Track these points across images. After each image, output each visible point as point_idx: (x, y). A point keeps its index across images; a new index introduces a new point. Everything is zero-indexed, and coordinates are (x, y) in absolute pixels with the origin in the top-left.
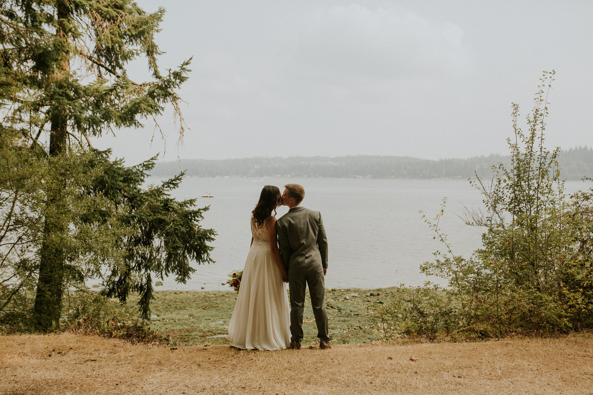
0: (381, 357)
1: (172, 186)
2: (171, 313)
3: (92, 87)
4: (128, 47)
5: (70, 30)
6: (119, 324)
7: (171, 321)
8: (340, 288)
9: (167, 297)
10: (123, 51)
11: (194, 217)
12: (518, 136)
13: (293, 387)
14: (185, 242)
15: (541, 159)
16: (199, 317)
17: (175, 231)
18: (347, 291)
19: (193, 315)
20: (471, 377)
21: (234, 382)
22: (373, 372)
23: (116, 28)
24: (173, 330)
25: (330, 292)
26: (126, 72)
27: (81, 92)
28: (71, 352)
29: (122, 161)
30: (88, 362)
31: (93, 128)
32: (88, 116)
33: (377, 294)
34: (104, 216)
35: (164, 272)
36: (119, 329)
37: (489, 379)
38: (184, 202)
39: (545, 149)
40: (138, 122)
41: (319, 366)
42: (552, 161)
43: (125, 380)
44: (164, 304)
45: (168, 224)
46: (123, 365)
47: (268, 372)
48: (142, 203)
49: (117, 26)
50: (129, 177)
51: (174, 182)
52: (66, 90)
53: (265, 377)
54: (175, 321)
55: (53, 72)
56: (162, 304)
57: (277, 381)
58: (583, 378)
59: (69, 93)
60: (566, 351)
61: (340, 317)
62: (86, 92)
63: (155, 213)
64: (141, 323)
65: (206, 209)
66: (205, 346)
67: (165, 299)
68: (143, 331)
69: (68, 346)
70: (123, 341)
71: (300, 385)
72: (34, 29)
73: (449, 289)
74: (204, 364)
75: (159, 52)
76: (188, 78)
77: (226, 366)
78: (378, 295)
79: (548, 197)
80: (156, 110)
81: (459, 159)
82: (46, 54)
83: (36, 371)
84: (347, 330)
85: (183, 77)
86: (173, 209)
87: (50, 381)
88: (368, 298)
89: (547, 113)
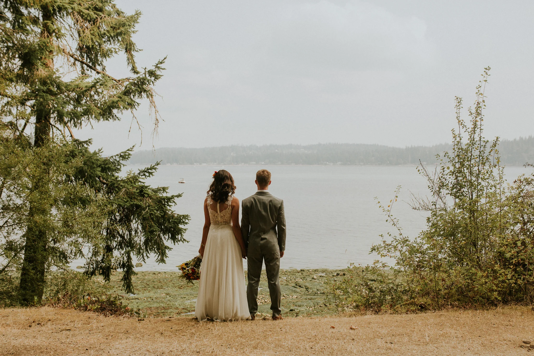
0: (325, 327)
1: (147, 174)
2: (149, 292)
3: (74, 83)
4: (107, 46)
5: (54, 31)
6: (94, 299)
7: (149, 300)
8: (308, 269)
9: (146, 277)
10: (103, 49)
11: (167, 202)
12: (461, 127)
13: (242, 351)
14: (160, 225)
15: (480, 147)
16: (175, 295)
17: (151, 216)
18: (315, 271)
19: (169, 294)
20: (402, 343)
21: (190, 347)
22: (315, 339)
23: (96, 29)
24: (151, 308)
25: (298, 272)
26: (106, 68)
27: (63, 88)
28: (49, 323)
29: (100, 152)
30: (63, 332)
31: (74, 121)
32: (70, 110)
33: (342, 274)
34: (84, 202)
35: (145, 255)
36: (94, 303)
37: (417, 345)
38: (158, 188)
39: (484, 138)
40: (115, 116)
41: (268, 334)
42: (492, 150)
43: (94, 346)
44: (143, 284)
45: (144, 209)
46: (94, 334)
47: (222, 339)
48: (120, 189)
49: (97, 28)
50: (107, 166)
51: (150, 171)
52: (49, 86)
53: (218, 343)
54: (153, 300)
55: (38, 70)
56: (141, 284)
57: (228, 346)
58: (501, 344)
59: (52, 89)
60: (492, 321)
61: (307, 295)
62: (68, 87)
63: (132, 199)
64: (114, 298)
65: (179, 196)
66: (170, 318)
67: (144, 279)
68: (115, 305)
69: (47, 318)
70: (97, 313)
71: (248, 350)
72: (21, 30)
73: (396, 268)
74: (166, 332)
75: (136, 49)
76: (161, 76)
77: (185, 334)
78: (344, 275)
79: (488, 183)
80: (131, 105)
81: (424, 146)
82: (31, 53)
83: (16, 339)
84: (313, 308)
85: (158, 76)
86: (148, 194)
87: (28, 347)
88: (335, 278)
89: (484, 105)
